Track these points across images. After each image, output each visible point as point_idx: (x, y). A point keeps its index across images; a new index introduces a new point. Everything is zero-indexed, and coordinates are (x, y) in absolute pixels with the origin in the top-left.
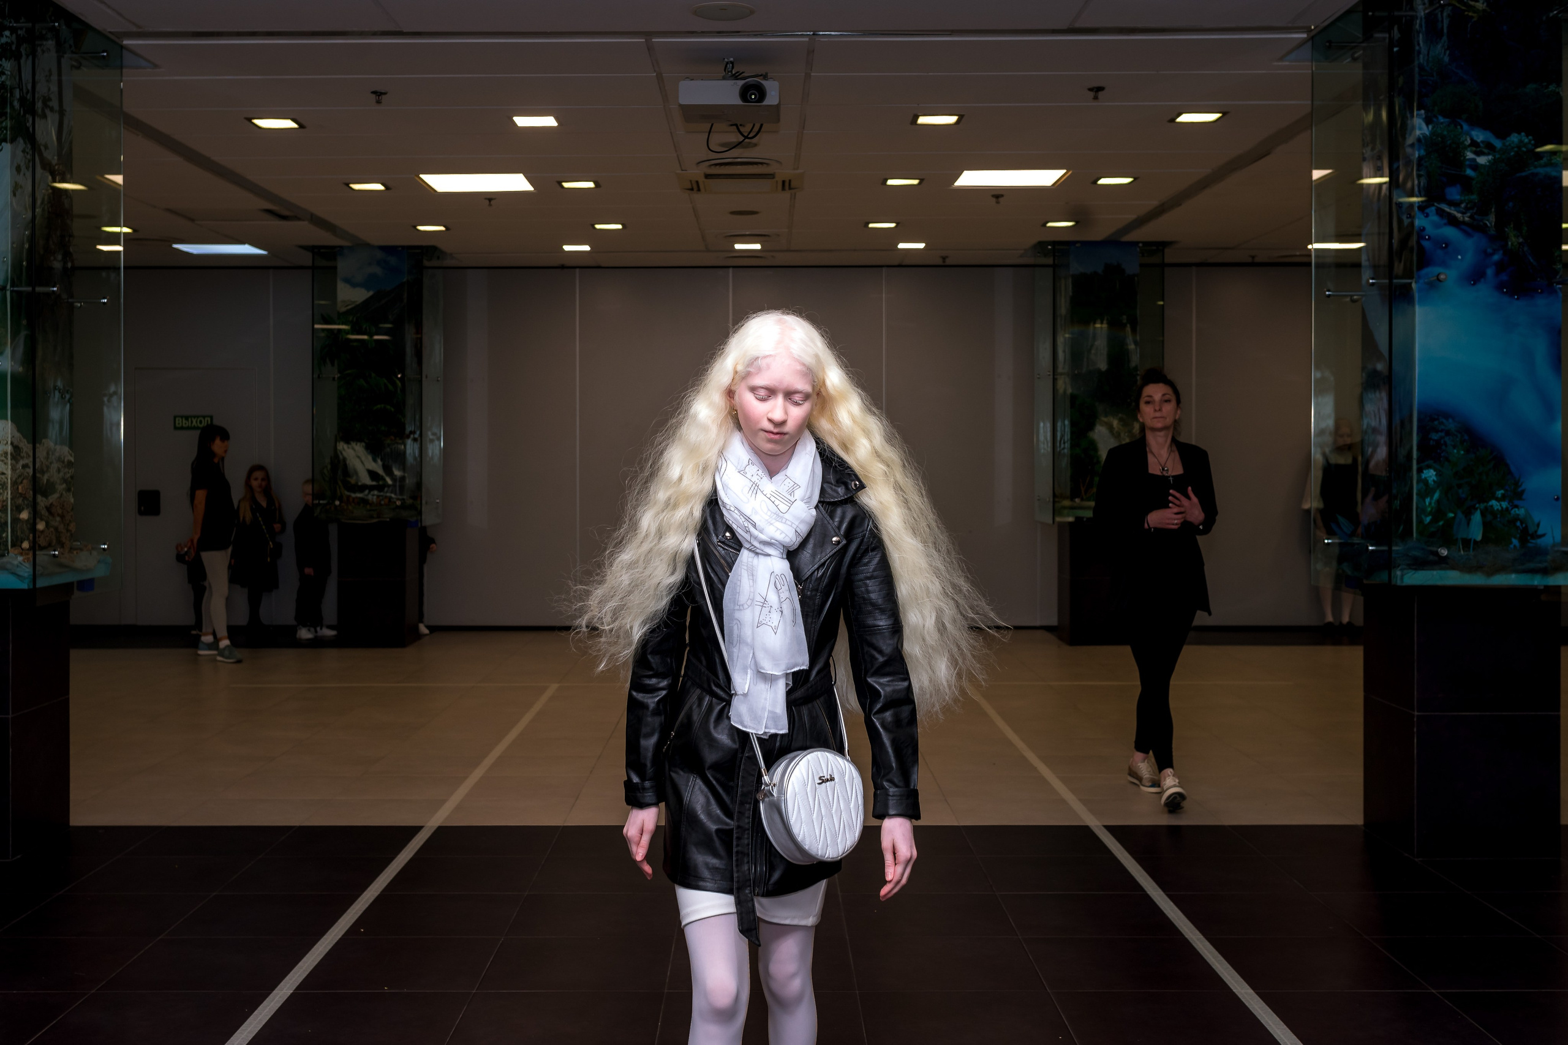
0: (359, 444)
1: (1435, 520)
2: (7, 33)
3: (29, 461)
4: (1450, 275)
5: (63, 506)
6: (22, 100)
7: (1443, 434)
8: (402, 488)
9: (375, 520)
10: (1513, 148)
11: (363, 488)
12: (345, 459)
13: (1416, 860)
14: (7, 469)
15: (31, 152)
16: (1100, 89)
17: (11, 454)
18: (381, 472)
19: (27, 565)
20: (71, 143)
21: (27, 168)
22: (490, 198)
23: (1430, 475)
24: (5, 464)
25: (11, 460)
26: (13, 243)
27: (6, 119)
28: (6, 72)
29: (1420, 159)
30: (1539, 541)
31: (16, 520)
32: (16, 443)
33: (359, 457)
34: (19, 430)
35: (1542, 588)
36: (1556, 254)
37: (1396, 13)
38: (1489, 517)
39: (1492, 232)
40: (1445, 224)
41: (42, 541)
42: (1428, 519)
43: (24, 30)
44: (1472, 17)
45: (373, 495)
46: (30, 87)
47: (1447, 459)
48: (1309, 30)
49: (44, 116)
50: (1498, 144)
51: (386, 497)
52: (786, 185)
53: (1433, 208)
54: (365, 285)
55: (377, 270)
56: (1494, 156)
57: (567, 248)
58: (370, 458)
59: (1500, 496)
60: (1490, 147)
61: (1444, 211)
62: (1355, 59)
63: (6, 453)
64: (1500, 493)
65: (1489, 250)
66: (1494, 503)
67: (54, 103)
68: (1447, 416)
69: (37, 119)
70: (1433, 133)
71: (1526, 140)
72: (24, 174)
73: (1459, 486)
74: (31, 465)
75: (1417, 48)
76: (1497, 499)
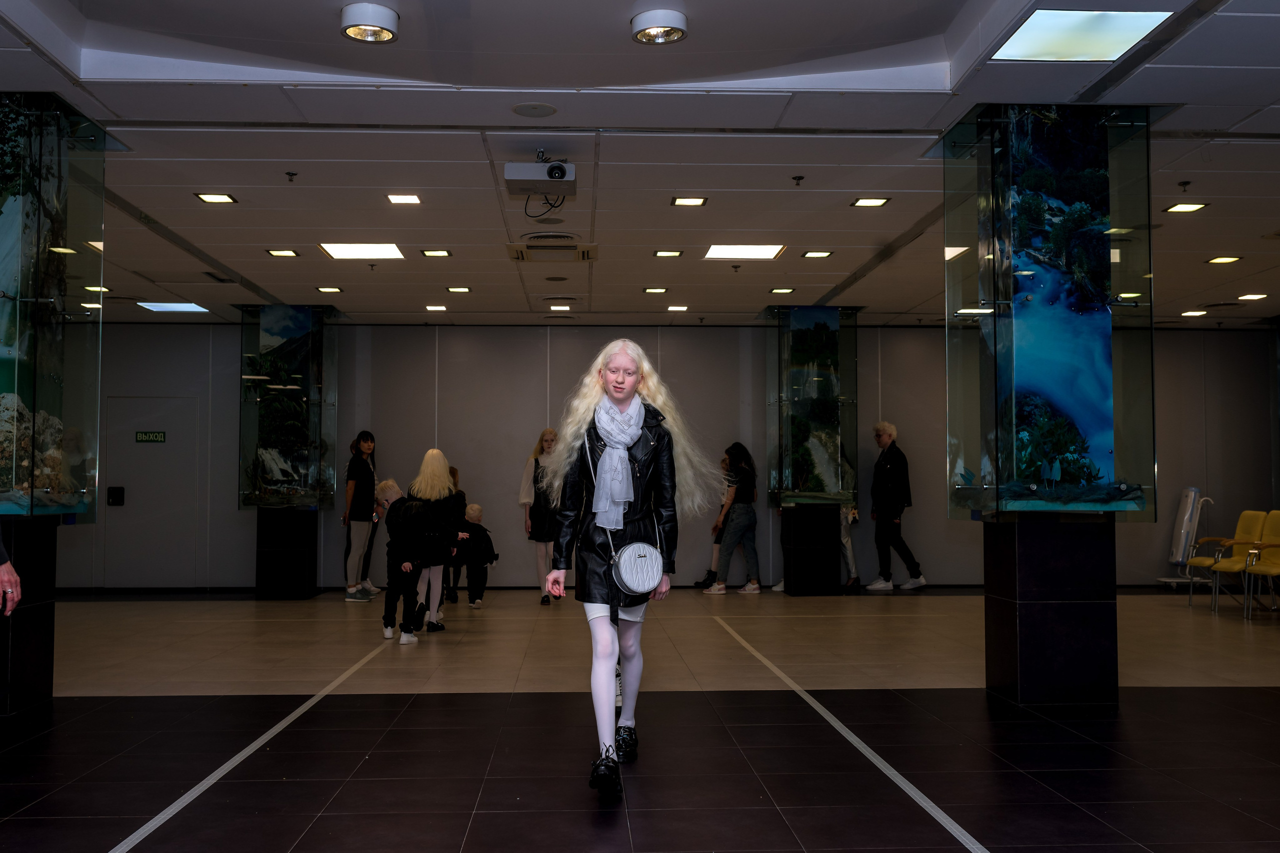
0: (274, 450)
1: (1028, 467)
2: (22, 118)
3: (30, 425)
4: (1034, 298)
5: (54, 460)
6: (32, 166)
7: (1033, 407)
8: (306, 481)
9: (286, 506)
10: (1077, 212)
11: (277, 482)
12: (263, 461)
13: (1020, 705)
14: (13, 429)
15: (37, 204)
16: (801, 178)
17: (17, 418)
18: (290, 470)
19: (26, 497)
20: (66, 200)
21: (34, 215)
22: (372, 264)
23: (1025, 435)
24: (12, 425)
25: (17, 422)
26: (22, 267)
27: (20, 178)
28: (21, 146)
29: (1014, 219)
30: (1099, 481)
31: (19, 466)
32: (20, 411)
33: (274, 459)
34: (23, 402)
35: (1102, 513)
36: (1107, 285)
37: (996, 120)
38: (1065, 465)
39: (1064, 269)
40: (1032, 263)
41: (37, 483)
42: (1024, 466)
43: (34, 116)
44: (1048, 123)
45: (284, 488)
46: (37, 158)
47: (1036, 425)
48: (939, 132)
49: (47, 179)
50: (1066, 209)
51: (294, 489)
52: (585, 255)
53: (1024, 252)
54: (281, 334)
55: (290, 324)
56: (1064, 217)
57: (429, 308)
58: (282, 460)
59: (1072, 450)
60: (1062, 212)
61: (1030, 254)
62: (973, 156)
63: (13, 417)
64: (1072, 448)
65: (1062, 281)
66: (1068, 455)
67: (55, 170)
68: (1035, 394)
69: (42, 181)
70: (1022, 201)
71: (1086, 207)
72: (32, 219)
73: (1045, 443)
74: (31, 428)
75: (1011, 143)
76: (1071, 453)
